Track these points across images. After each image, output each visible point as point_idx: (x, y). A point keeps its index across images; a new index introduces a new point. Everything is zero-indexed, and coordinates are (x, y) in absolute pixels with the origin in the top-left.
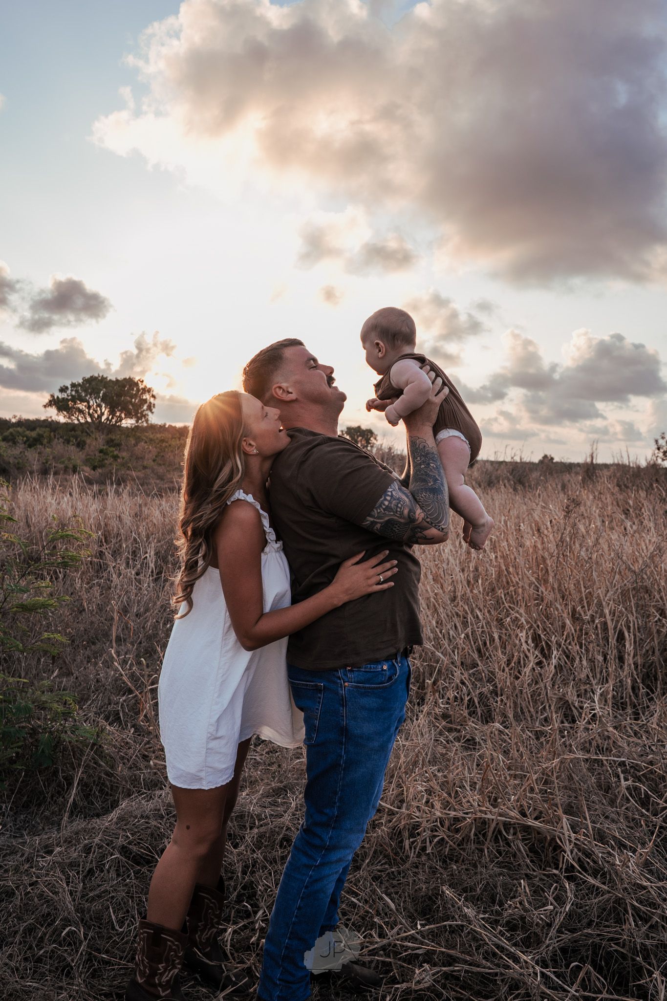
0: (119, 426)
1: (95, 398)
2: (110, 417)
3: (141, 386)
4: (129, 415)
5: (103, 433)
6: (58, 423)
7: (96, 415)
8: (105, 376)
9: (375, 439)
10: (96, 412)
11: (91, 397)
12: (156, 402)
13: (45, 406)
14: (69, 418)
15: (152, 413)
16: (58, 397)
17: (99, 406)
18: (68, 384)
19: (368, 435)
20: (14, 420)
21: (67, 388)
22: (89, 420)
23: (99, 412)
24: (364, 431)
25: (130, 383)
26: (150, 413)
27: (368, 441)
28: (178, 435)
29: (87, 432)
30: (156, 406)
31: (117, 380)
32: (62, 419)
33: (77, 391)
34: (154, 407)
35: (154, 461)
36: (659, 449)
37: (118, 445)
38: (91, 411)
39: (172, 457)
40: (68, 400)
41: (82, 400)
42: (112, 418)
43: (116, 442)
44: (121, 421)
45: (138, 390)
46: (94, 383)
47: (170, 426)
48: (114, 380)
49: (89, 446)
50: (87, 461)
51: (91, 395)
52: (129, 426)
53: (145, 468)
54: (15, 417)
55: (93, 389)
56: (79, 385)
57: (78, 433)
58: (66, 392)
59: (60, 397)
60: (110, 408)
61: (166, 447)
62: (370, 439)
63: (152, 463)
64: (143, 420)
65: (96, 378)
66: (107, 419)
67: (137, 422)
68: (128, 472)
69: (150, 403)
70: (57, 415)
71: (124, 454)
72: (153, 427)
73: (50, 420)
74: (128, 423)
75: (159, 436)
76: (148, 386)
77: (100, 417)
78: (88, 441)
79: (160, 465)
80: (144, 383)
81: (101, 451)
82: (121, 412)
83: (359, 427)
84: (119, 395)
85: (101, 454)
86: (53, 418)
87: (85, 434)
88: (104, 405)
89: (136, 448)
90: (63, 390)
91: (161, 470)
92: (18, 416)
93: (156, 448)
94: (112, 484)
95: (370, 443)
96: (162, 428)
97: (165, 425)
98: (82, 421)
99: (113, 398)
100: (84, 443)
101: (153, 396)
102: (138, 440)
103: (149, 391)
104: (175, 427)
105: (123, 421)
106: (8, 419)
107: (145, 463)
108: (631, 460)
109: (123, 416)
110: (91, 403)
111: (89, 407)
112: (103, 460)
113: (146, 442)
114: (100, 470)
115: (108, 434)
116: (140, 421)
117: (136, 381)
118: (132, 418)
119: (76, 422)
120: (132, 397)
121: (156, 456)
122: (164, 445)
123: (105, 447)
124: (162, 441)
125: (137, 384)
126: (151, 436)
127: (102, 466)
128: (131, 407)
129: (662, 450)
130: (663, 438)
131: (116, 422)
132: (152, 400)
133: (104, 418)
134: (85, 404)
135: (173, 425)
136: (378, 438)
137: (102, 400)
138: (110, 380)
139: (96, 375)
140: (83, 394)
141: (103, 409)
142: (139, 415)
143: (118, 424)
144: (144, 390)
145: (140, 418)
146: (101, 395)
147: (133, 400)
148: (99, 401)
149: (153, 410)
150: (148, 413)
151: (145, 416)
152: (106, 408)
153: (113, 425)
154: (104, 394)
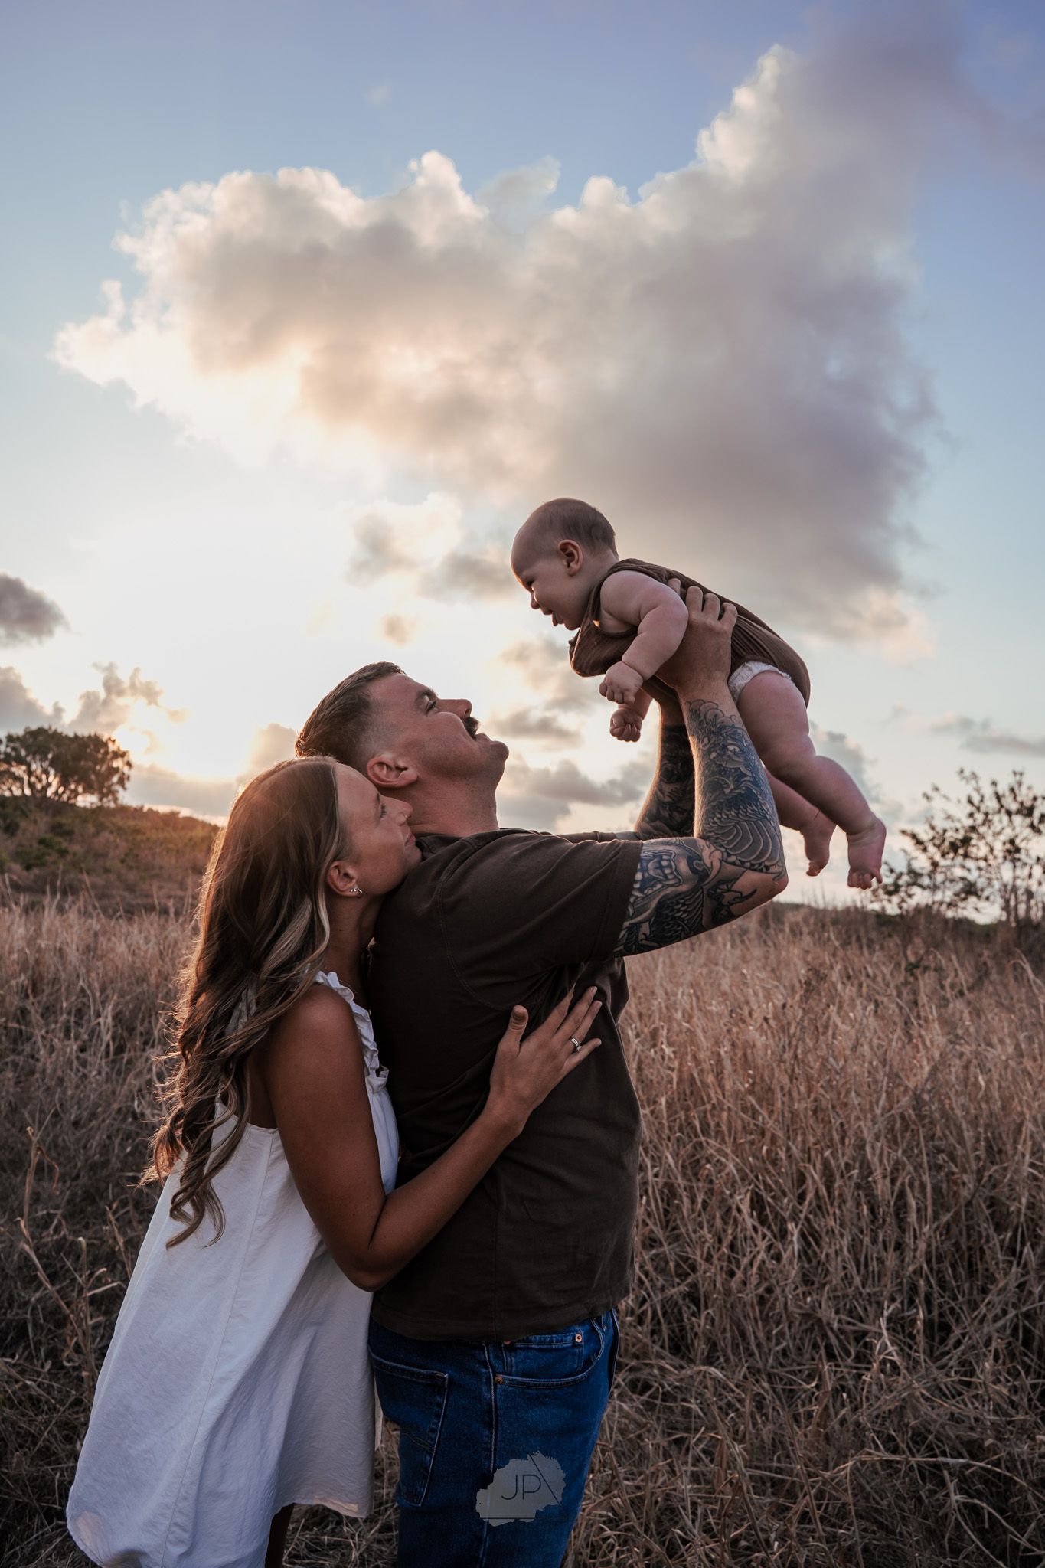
0: (73, 806)
1: (42, 759)
2: (61, 790)
3: (112, 747)
4: (89, 789)
5: (47, 814)
7: (39, 786)
8: (59, 730)
10: (40, 780)
11: (34, 758)
12: (132, 773)
15: (125, 788)
17: (46, 772)
22: (28, 792)
23: (44, 782)
25: (97, 742)
26: (120, 789)
28: (161, 824)
29: (22, 811)
30: (132, 778)
31: (76, 737)
33: (14, 748)
34: (128, 778)
35: (122, 861)
37: (68, 834)
38: (33, 779)
39: (150, 857)
41: (21, 761)
42: (64, 792)
43: (66, 828)
44: (76, 797)
45: (106, 753)
46: (41, 738)
47: (150, 810)
49: (24, 831)
50: (18, 856)
51: (34, 754)
52: (88, 805)
53: (107, 871)
55: (39, 747)
56: (18, 739)
57: (9, 810)
60: (61, 777)
61: (142, 841)
63: (119, 865)
64: (110, 797)
65: (45, 731)
66: (56, 793)
67: (101, 800)
68: (80, 876)
69: (123, 774)
71: (77, 848)
72: (123, 810)
74: (86, 801)
75: (131, 823)
76: (123, 749)
77: (45, 789)
78: (23, 824)
79: (131, 868)
80: (117, 743)
81: (42, 842)
82: (78, 783)
84: (77, 758)
85: (41, 847)
87: (18, 813)
88: (53, 772)
89: (96, 840)
91: (132, 876)
93: (127, 841)
94: (54, 893)
96: (138, 812)
97: (142, 808)
98: (17, 792)
99: (67, 762)
100: (17, 826)
101: (129, 764)
102: (100, 828)
103: (124, 755)
104: (157, 813)
105: (80, 798)
107: (108, 864)
109: (80, 789)
110: (34, 767)
111: (30, 773)
112: (44, 855)
113: (112, 832)
114: (36, 871)
115: (54, 815)
116: (105, 800)
117: (104, 740)
118: (93, 794)
119: (7, 794)
120: (96, 763)
121: (126, 855)
122: (139, 837)
123: (48, 836)
124: (137, 831)
125: (105, 745)
126: (121, 823)
127: (43, 865)
128: (93, 777)
131: (69, 798)
132: (126, 770)
133: (50, 792)
134: (24, 768)
135: (155, 808)
137: (52, 764)
138: (66, 736)
139: (46, 727)
140: (23, 753)
141: (51, 779)
142: (105, 790)
143: (72, 801)
144: (118, 755)
145: (106, 795)
146: (50, 756)
147: (98, 767)
148: (46, 764)
149: (128, 784)
150: (118, 787)
151: (113, 793)
152: (55, 776)
153: (63, 802)
154: (56, 757)
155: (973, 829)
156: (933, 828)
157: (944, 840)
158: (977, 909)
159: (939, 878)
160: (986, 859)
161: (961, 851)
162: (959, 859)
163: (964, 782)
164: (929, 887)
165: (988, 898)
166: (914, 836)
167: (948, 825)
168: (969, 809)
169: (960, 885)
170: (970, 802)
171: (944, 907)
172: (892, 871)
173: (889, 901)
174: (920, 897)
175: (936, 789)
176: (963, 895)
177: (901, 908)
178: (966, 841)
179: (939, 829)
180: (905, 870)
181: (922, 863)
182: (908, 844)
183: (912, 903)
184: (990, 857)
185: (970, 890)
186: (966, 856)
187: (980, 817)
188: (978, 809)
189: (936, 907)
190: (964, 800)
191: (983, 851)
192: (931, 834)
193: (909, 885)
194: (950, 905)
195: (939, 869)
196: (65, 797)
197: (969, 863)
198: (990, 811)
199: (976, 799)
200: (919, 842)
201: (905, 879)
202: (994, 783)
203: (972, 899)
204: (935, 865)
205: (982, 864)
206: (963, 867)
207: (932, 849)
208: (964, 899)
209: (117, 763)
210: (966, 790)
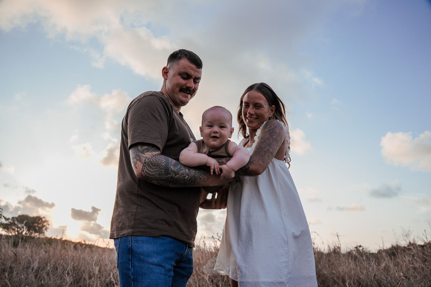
3: (43, 220)
4: (36, 231)
7: (20, 232)
11: (19, 223)
12: (49, 227)
17: (23, 227)
18: (11, 217)
21: (9, 219)
22: (17, 234)
23: (22, 230)
25: (39, 218)
33: (13, 221)
34: (48, 228)
38: (19, 230)
41: (15, 225)
42: (28, 233)
46: (23, 218)
52: (36, 236)
55: (21, 220)
56: (16, 218)
59: (5, 223)
60: (28, 228)
64: (42, 234)
66: (26, 233)
67: (39, 235)
72: (46, 238)
76: (47, 219)
77: (22, 232)
80: (45, 219)
82: (32, 230)
84: (33, 223)
97: (52, 238)
98: (14, 234)
99: (29, 224)
101: (49, 224)
103: (47, 221)
104: (56, 239)
105: (33, 235)
109: (33, 232)
110: (19, 226)
111: (18, 228)
116: (41, 235)
117: (42, 217)
118: (37, 233)
119: (11, 234)
120: (38, 224)
125: (41, 219)
128: (37, 228)
131: (29, 235)
132: (47, 226)
133: (24, 233)
135: (56, 237)
137: (25, 225)
138: (30, 217)
140: (16, 222)
141: (24, 229)
142: (41, 232)
143: (30, 236)
144: (45, 222)
145: (41, 233)
146: (25, 222)
147: (39, 226)
148: (23, 225)
149: (48, 230)
150: (45, 231)
152: (26, 228)
154: (26, 223)
196: (28, 235)
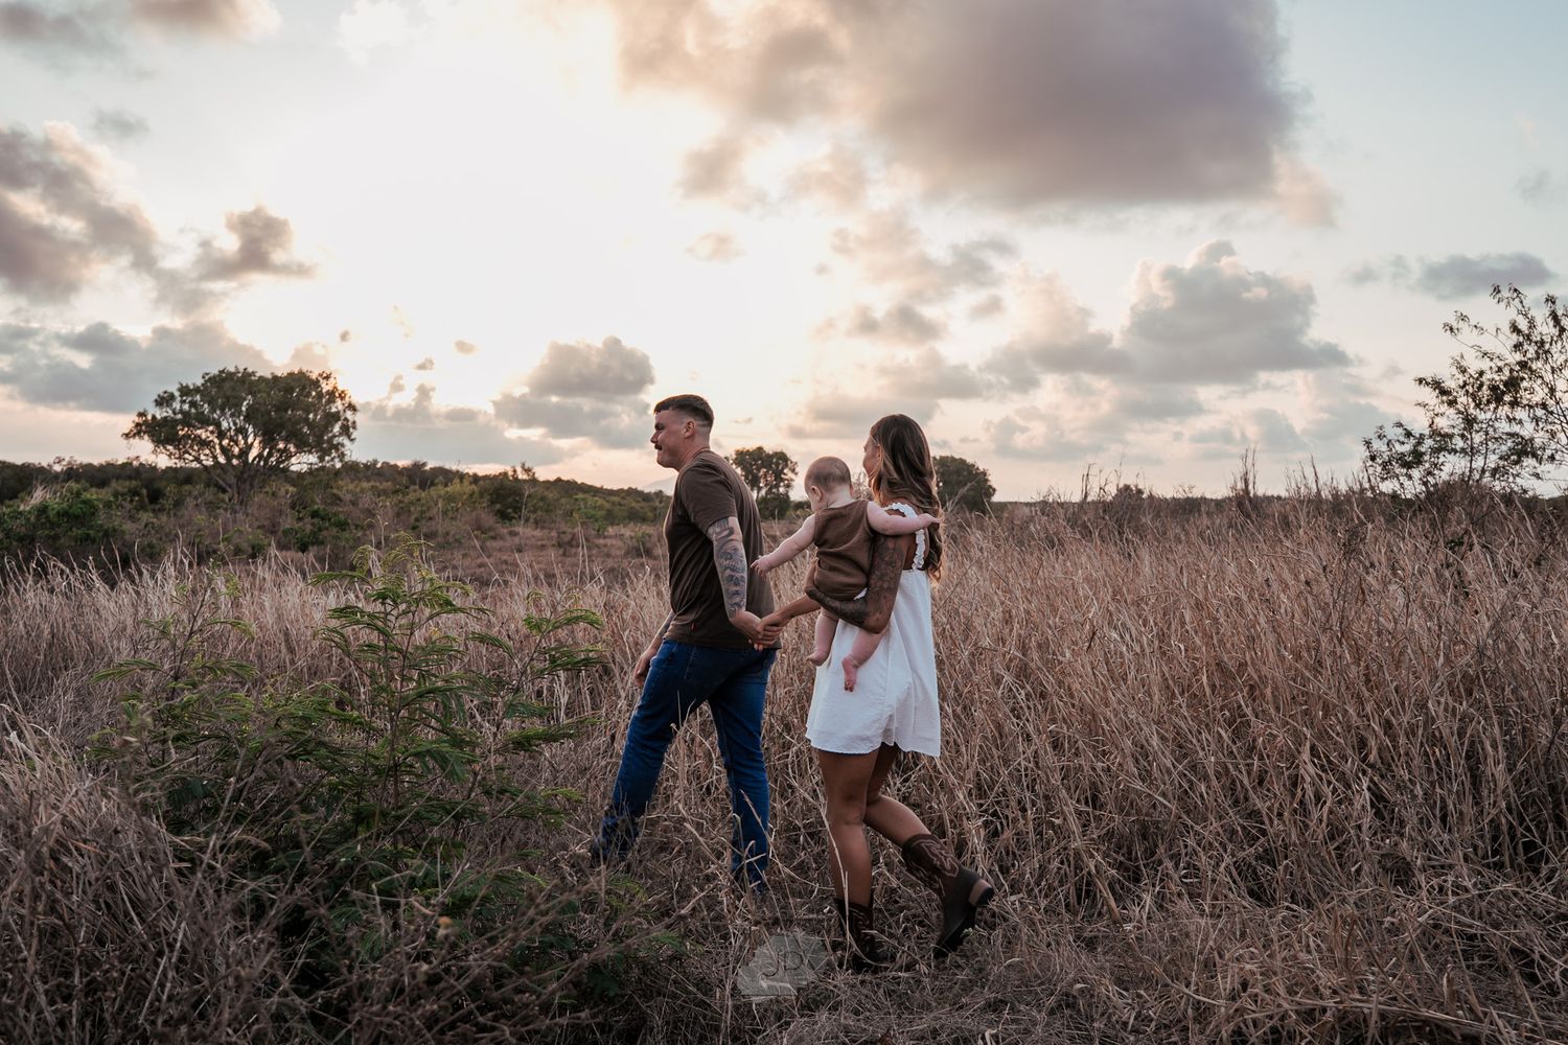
0: (286, 470)
1: (232, 415)
2: (265, 454)
3: (326, 387)
4: (303, 446)
5: (252, 485)
6: (154, 468)
7: (236, 450)
8: (250, 370)
9: (793, 471)
10: (236, 443)
11: (223, 413)
12: (359, 418)
13: (127, 436)
14: (180, 458)
15: (352, 439)
16: (154, 417)
17: (242, 431)
18: (174, 389)
19: (777, 464)
20: (57, 468)
21: (172, 397)
22: (222, 460)
23: (242, 444)
24: (768, 456)
25: (303, 382)
26: (346, 442)
27: (778, 476)
28: (406, 481)
29: (217, 485)
30: (358, 424)
31: (275, 378)
32: (163, 460)
33: (193, 404)
34: (354, 428)
36: (1373, 458)
38: (225, 442)
40: (176, 422)
41: (205, 422)
42: (270, 455)
44: (289, 457)
45: (320, 395)
46: (227, 385)
47: (386, 465)
48: (270, 377)
51: (222, 410)
52: (306, 468)
54: (59, 461)
55: (228, 398)
56: (197, 390)
57: (201, 486)
58: (169, 405)
59: (159, 417)
60: (263, 435)
62: (782, 472)
64: (334, 454)
65: (231, 375)
66: (260, 456)
67: (321, 459)
69: (346, 419)
70: (155, 452)
72: (352, 469)
73: (135, 463)
74: (301, 462)
75: (367, 485)
76: (341, 387)
77: (244, 453)
78: (222, 502)
80: (332, 380)
82: (287, 440)
83: (760, 449)
84: (281, 407)
86: (142, 460)
87: (213, 488)
88: (251, 430)
90: (164, 400)
92: (67, 459)
95: (782, 480)
96: (371, 469)
97: (376, 462)
98: (210, 462)
99: (269, 413)
101: (352, 407)
103: (343, 396)
104: (396, 466)
105: (293, 460)
106: (45, 464)
108: (1321, 482)
109: (292, 449)
110: (225, 425)
111: (221, 435)
115: (262, 487)
116: (327, 458)
117: (314, 376)
118: (310, 452)
119: (195, 465)
120: (308, 409)
124: (375, 494)
125: (316, 384)
126: (352, 487)
128: (307, 430)
129: (1379, 461)
130: (1380, 437)
131: (279, 462)
132: (349, 414)
133: (252, 455)
134: (212, 428)
135: (392, 463)
136: (797, 470)
137: (248, 418)
138: (260, 377)
139: (232, 370)
140: (206, 408)
141: (250, 439)
142: (325, 446)
143: (283, 465)
144: (332, 395)
145: (326, 452)
146: (245, 408)
147: (311, 416)
148: (240, 421)
149: (354, 434)
150: (343, 440)
151: (337, 447)
152: (255, 434)
153: (271, 467)
154: (250, 407)
155: (1523, 365)
156: (1464, 371)
157: (1481, 385)
158: (1537, 476)
159: (1478, 438)
160: (1544, 406)
161: (1507, 398)
162: (1504, 410)
163: (1503, 304)
164: (1463, 450)
165: (1552, 458)
166: (1437, 385)
167: (1485, 364)
168: (1514, 338)
169: (1510, 444)
170: (1515, 329)
171: (1487, 479)
172: (1408, 434)
173: (1410, 477)
174: (1452, 466)
175: (1463, 318)
176: (1514, 457)
177: (1425, 484)
178: (1513, 384)
179: (1473, 370)
180: (1427, 432)
181: (1449, 421)
182: (1429, 395)
183: (1443, 475)
184: (1551, 402)
185: (1524, 450)
186: (1514, 404)
187: (1531, 350)
188: (1528, 337)
189: (1477, 476)
190: (1506, 328)
191: (1540, 394)
192: (1461, 379)
193: (1436, 451)
194: (1495, 471)
195: (1476, 427)
196: (274, 461)
197: (1520, 414)
198: (1547, 339)
199: (1523, 325)
200: (1444, 392)
201: (1429, 443)
202: (1551, 300)
203: (1529, 462)
204: (1469, 421)
205: (1540, 412)
206: (1510, 420)
207: (1463, 399)
208: (1517, 463)
209: (338, 406)
210: (1504, 315)
